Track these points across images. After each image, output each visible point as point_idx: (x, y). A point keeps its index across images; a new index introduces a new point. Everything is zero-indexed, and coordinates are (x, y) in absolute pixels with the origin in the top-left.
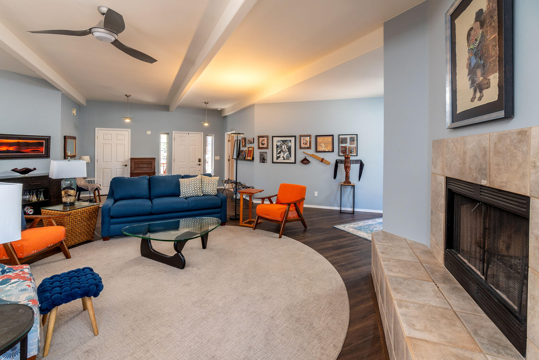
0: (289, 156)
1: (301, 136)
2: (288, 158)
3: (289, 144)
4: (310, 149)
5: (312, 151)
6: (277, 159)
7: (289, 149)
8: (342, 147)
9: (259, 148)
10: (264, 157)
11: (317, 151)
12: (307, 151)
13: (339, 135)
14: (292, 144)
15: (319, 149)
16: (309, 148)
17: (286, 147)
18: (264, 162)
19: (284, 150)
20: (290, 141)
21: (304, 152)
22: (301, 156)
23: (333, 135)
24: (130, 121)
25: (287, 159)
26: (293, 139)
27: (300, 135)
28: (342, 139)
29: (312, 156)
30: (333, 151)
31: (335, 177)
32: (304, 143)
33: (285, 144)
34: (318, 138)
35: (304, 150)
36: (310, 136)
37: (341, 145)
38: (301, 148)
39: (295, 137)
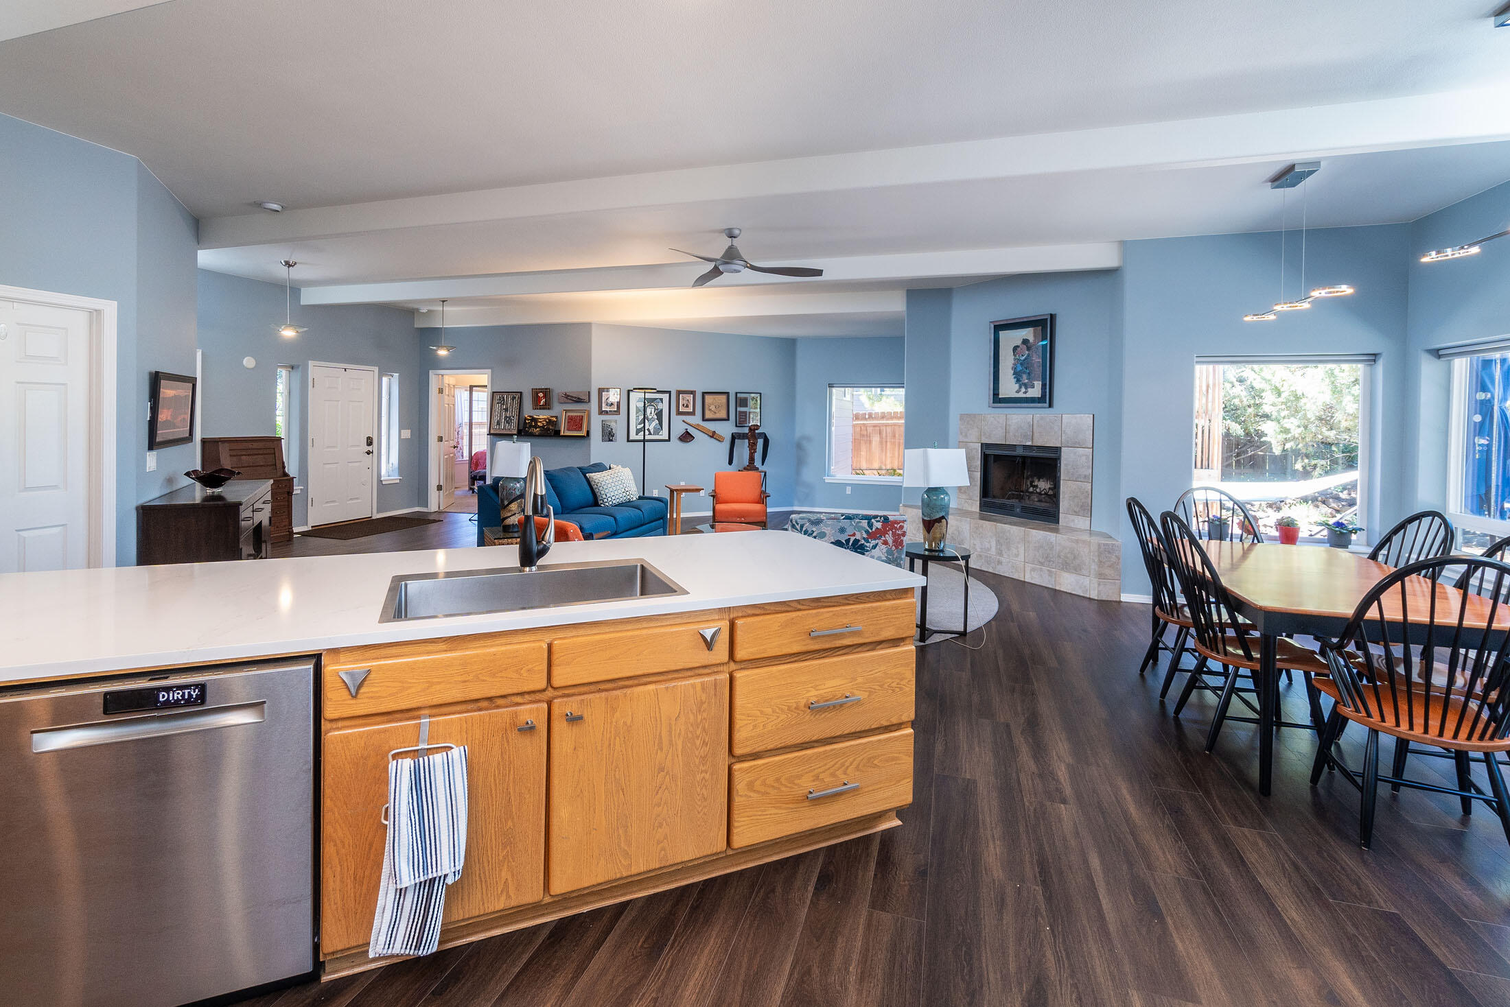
0: (659, 427)
1: (679, 392)
2: (657, 432)
3: (660, 406)
4: (694, 415)
5: (696, 419)
6: (637, 435)
7: (659, 415)
8: (740, 412)
9: (601, 412)
10: (612, 429)
11: (704, 419)
12: (689, 419)
13: (736, 393)
14: (664, 407)
15: (708, 415)
16: (693, 413)
17: (653, 413)
18: (612, 441)
19: (650, 417)
20: (661, 400)
21: (683, 421)
22: (679, 427)
23: (728, 393)
24: (294, 334)
25: (655, 434)
26: (665, 397)
27: (678, 389)
28: (741, 399)
29: (697, 427)
30: (728, 419)
31: (730, 462)
32: (683, 405)
33: (653, 406)
34: (707, 397)
35: (684, 418)
36: (693, 393)
37: (739, 409)
38: (679, 413)
39: (669, 392)
